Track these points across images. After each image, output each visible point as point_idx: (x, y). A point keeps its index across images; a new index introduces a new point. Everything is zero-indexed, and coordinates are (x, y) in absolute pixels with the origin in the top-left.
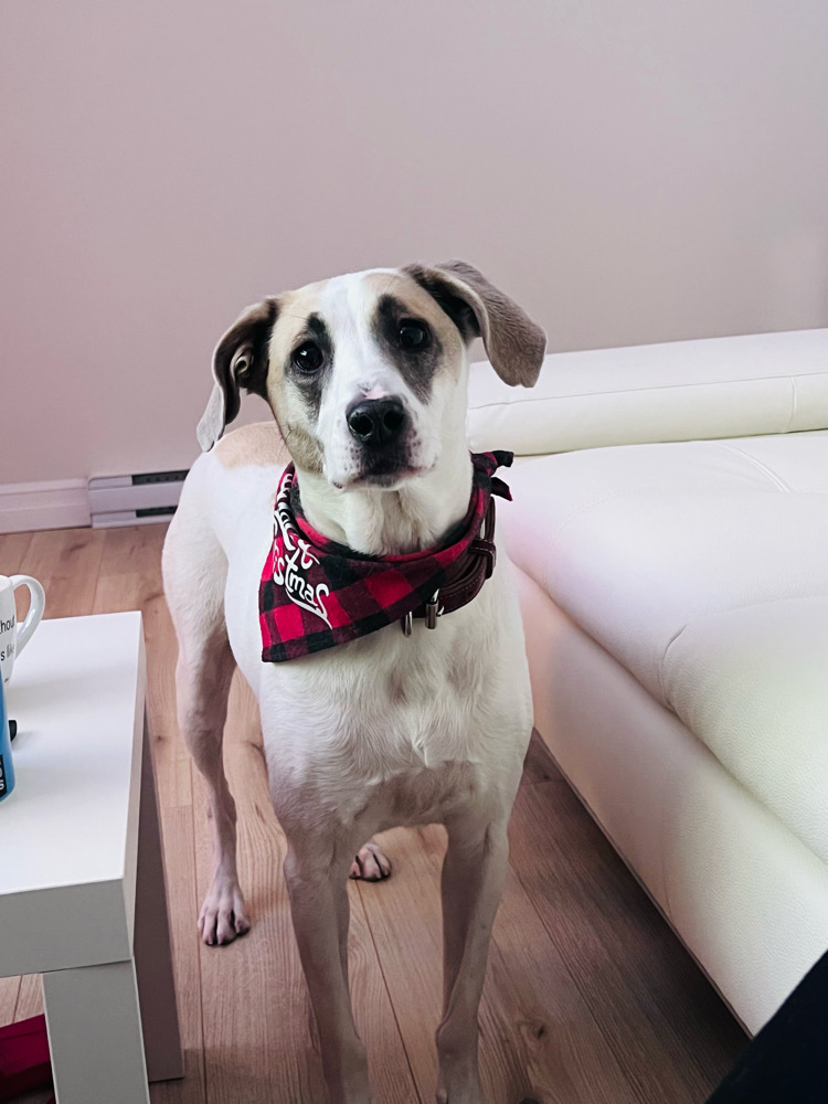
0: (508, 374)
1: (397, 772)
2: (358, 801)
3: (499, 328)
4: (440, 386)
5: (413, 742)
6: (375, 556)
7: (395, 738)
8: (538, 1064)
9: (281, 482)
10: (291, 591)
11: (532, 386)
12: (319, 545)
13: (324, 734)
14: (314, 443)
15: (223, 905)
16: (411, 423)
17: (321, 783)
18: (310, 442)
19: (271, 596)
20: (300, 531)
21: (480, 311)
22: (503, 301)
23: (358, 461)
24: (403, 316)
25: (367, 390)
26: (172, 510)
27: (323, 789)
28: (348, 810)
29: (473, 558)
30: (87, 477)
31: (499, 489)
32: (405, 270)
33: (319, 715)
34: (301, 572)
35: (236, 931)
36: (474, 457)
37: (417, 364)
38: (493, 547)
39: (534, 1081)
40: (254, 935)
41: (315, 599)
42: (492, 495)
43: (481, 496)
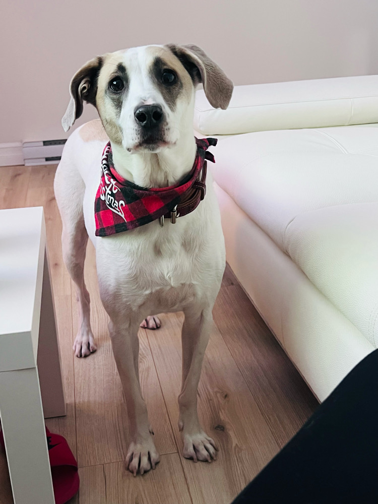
0: (214, 102)
1: (158, 288)
2: (140, 301)
3: (211, 78)
4: (180, 103)
5: (165, 275)
6: (146, 188)
7: (157, 272)
8: (224, 410)
9: (104, 150)
10: (108, 203)
11: (225, 109)
12: (121, 182)
13: (124, 270)
14: (118, 128)
15: (84, 340)
16: (166, 119)
17: (123, 292)
18: (117, 129)
19: (99, 205)
20: (112, 176)
21: (202, 70)
22: (214, 66)
23: (139, 136)
24: (165, 67)
25: (145, 100)
26: (59, 158)
27: (123, 294)
28: (135, 304)
29: (195, 190)
30: (21, 142)
31: (209, 157)
32: (167, 46)
33: (122, 261)
34: (112, 195)
35: (91, 351)
36: (198, 141)
37: (170, 91)
38: (204, 185)
39: (222, 417)
40: (99, 353)
41: (118, 207)
42: (205, 160)
43: (200, 160)
